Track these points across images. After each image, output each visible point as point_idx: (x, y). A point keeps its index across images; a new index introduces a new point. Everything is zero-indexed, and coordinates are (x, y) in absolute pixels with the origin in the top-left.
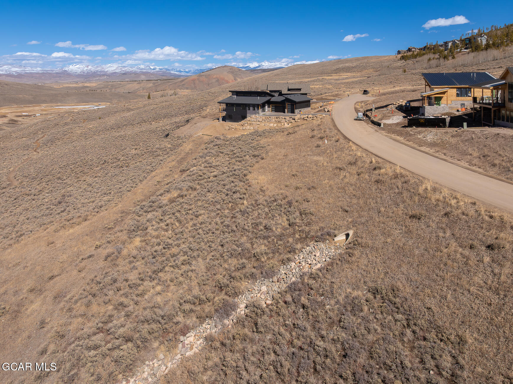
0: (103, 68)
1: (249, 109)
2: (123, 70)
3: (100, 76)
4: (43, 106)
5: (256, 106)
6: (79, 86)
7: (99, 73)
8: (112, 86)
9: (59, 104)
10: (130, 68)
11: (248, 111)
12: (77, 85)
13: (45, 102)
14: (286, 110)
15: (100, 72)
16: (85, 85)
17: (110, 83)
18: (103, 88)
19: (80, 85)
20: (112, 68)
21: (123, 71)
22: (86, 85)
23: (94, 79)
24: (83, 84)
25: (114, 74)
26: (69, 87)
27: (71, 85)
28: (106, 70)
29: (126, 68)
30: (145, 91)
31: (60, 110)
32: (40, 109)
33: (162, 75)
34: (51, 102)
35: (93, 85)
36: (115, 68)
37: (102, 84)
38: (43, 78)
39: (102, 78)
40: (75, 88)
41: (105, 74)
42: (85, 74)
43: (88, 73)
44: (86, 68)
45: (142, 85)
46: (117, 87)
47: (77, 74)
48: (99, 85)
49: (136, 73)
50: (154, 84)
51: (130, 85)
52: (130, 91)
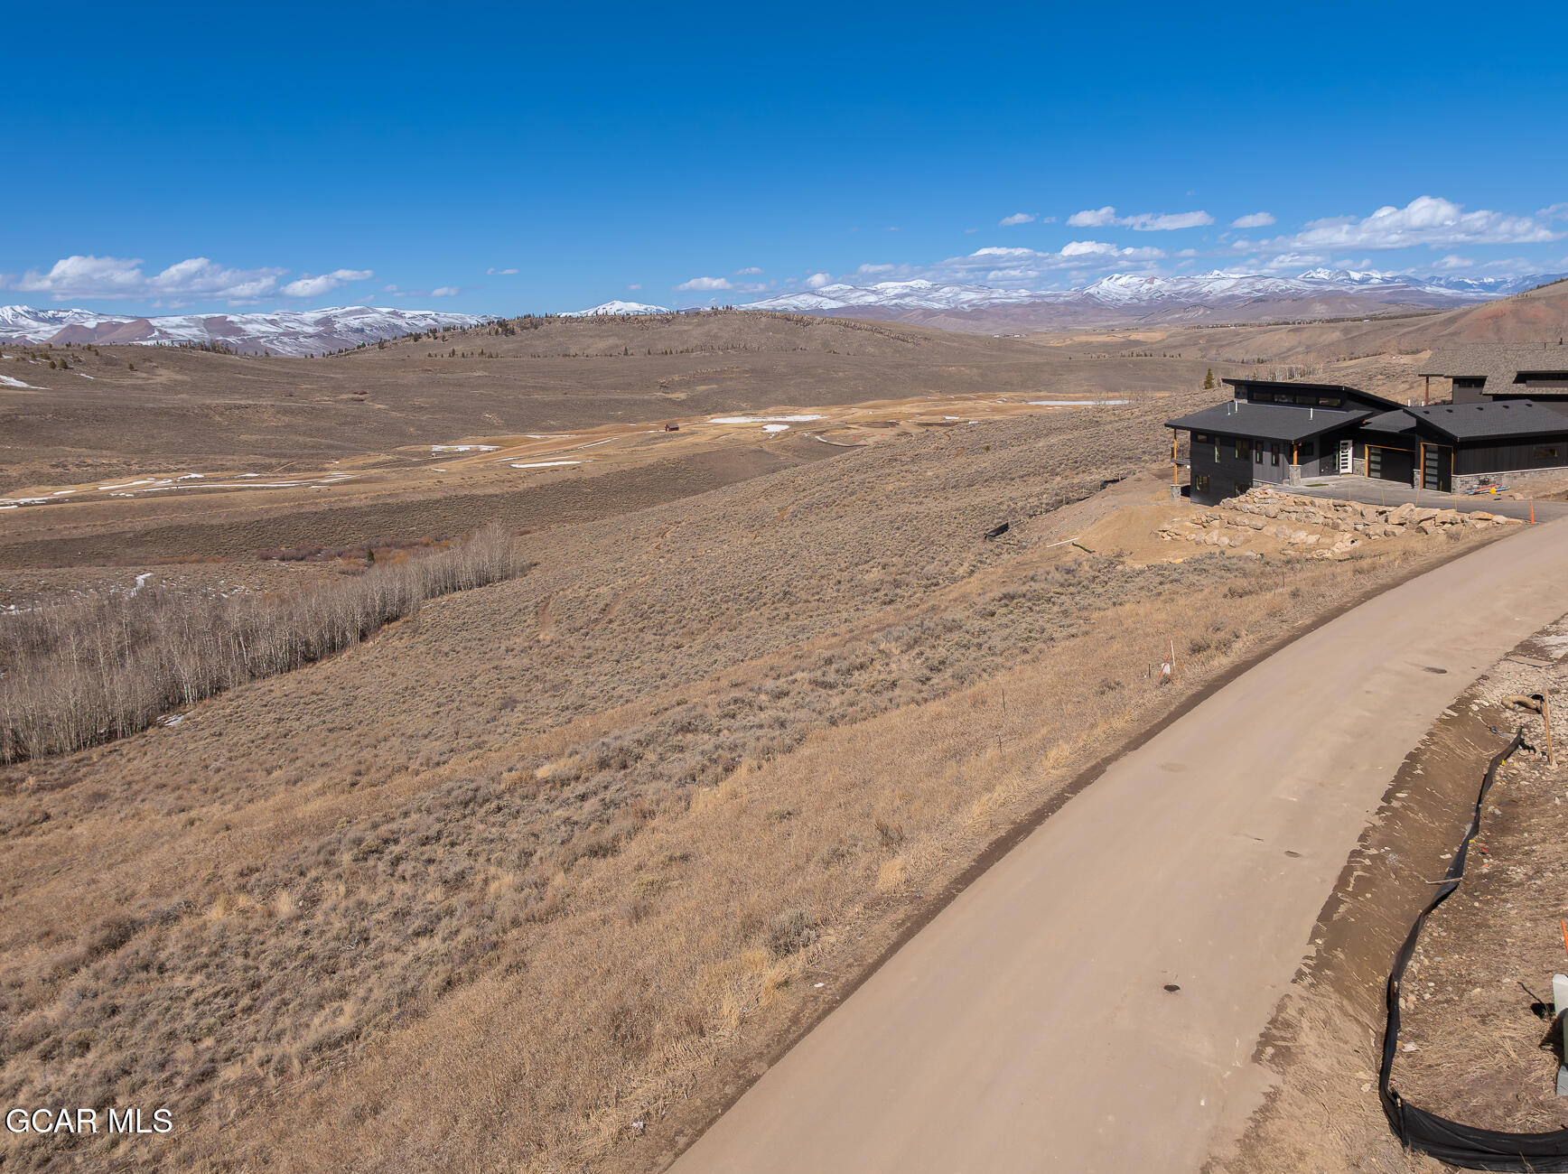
0: (1196, 284)
1: (1261, 462)
2: (1259, 286)
3: (1186, 308)
4: (1002, 398)
5: (1281, 448)
6: (1118, 340)
7: (1183, 300)
8: (1211, 340)
9: (1042, 394)
10: (1280, 282)
11: (1256, 466)
12: (1108, 339)
13: (1007, 386)
14: (1418, 475)
15: (1188, 295)
16: (1132, 338)
17: (1205, 331)
18: (1182, 345)
19: (1119, 337)
20: (1222, 281)
21: (1259, 291)
22: (1134, 336)
23: (1168, 318)
24: (1127, 334)
25: (1228, 301)
26: (1087, 343)
27: (1093, 339)
28: (1205, 290)
29: (1267, 282)
32: (990, 407)
33: (1389, 302)
34: (1024, 386)
35: (1156, 335)
36: (1232, 282)
37: (1181, 334)
38: (1032, 317)
39: (1190, 315)
40: (1103, 346)
41: (1201, 302)
42: (1143, 304)
43: (1151, 299)
44: (1147, 286)
45: (1304, 336)
46: (1224, 343)
47: (1121, 304)
48: (1171, 336)
49: (1297, 298)
50: (1346, 331)
51: (1267, 336)
52: (1264, 358)
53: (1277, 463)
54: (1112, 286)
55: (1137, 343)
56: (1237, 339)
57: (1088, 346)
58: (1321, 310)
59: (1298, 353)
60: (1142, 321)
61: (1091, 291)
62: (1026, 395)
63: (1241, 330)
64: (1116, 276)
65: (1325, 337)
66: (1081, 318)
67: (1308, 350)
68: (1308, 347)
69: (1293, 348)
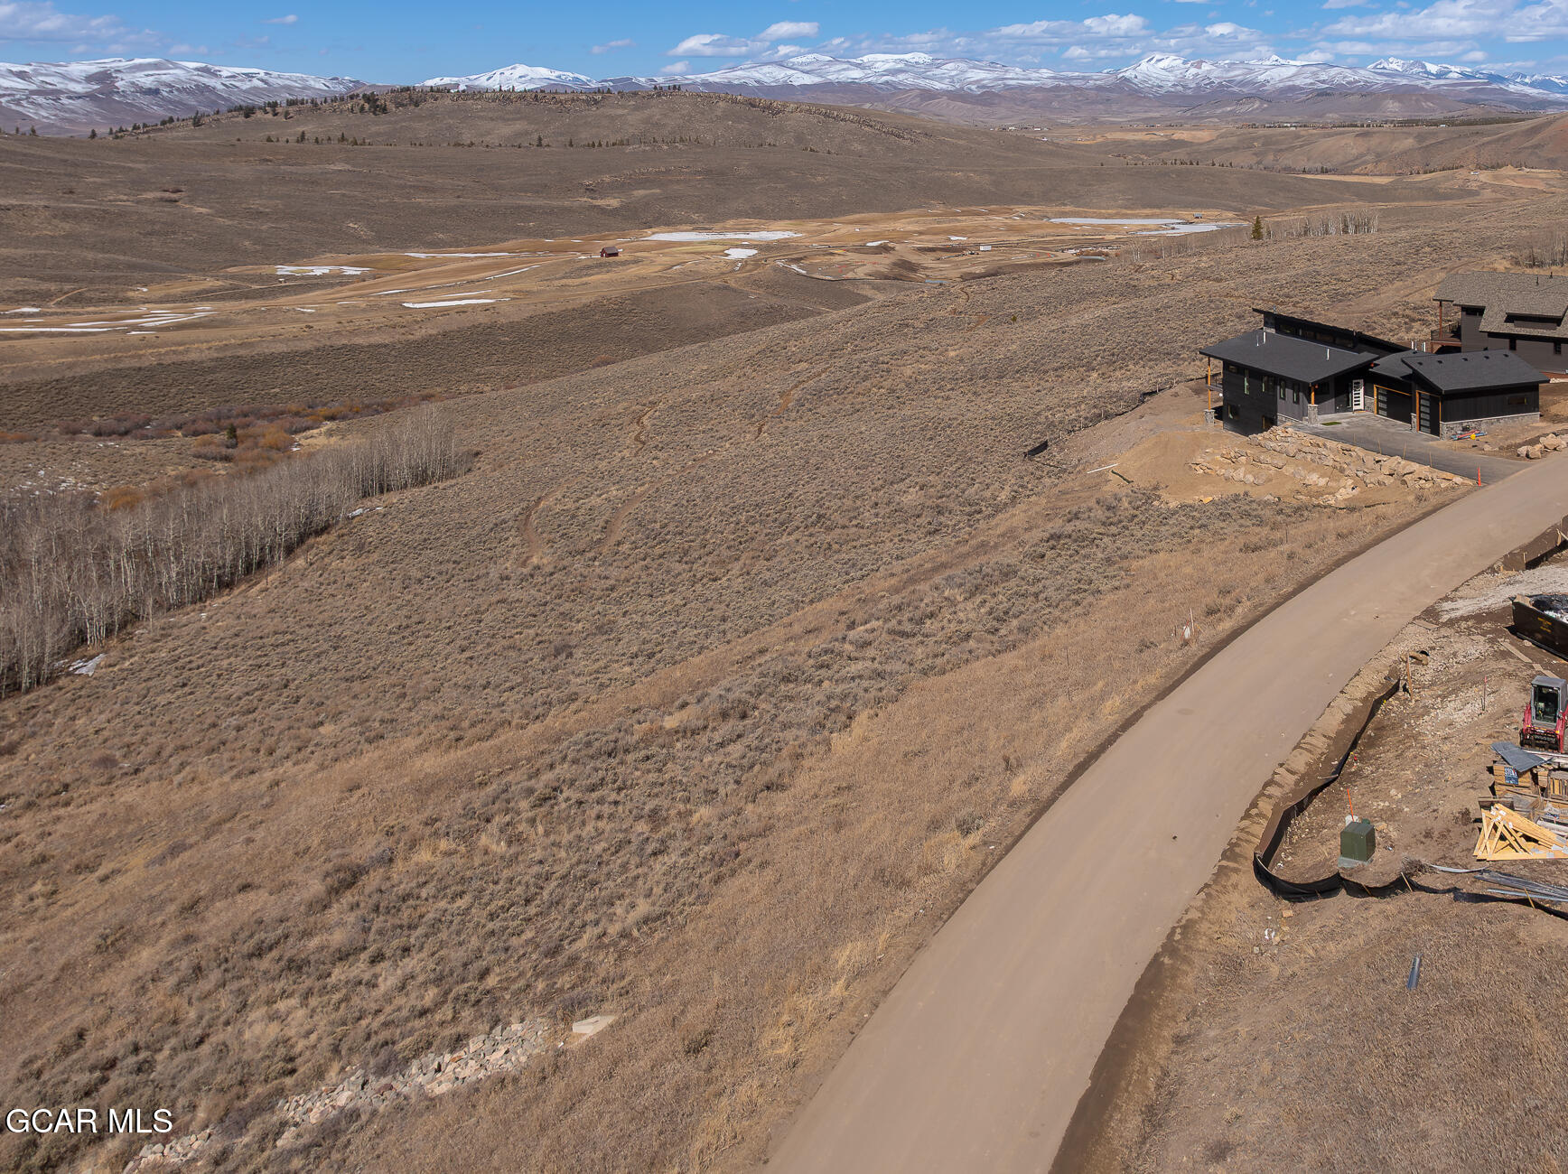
0: (1251, 70)
1: (1284, 398)
2: (1324, 76)
3: (1239, 99)
4: (1019, 214)
6: (1156, 138)
7: (1235, 89)
8: (1268, 142)
9: (1068, 208)
10: (1348, 72)
12: (1148, 137)
13: (1025, 198)
15: (1241, 83)
16: (1176, 137)
17: (1261, 132)
18: (1235, 148)
19: (1160, 135)
20: (1279, 69)
21: (1323, 82)
22: (1178, 135)
23: (1219, 111)
24: (1169, 132)
25: (1288, 93)
26: (1118, 143)
27: (1130, 136)
28: (1262, 78)
29: (1335, 71)
30: (1383, 166)
31: (1061, 230)
32: (1005, 224)
33: (1469, 102)
34: (1046, 198)
35: (1203, 135)
36: (1294, 70)
37: (1232, 134)
38: (1055, 104)
39: (1245, 108)
40: (1143, 145)
41: (1256, 93)
42: (1190, 92)
43: (1199, 87)
44: (1193, 71)
45: (1374, 141)
46: (1283, 147)
47: (1162, 91)
48: (1221, 136)
49: (1367, 94)
50: (1420, 138)
51: (1330, 142)
52: (1328, 166)
53: (1297, 401)
54: (1152, 69)
55: (1182, 143)
56: (1297, 143)
57: (1121, 148)
58: (1393, 108)
59: (1365, 162)
60: (1188, 114)
61: (1127, 74)
62: (1048, 209)
63: (1302, 131)
64: (1157, 57)
65: (1396, 144)
66: (1115, 107)
67: (1379, 157)
68: (1378, 155)
69: (1362, 155)
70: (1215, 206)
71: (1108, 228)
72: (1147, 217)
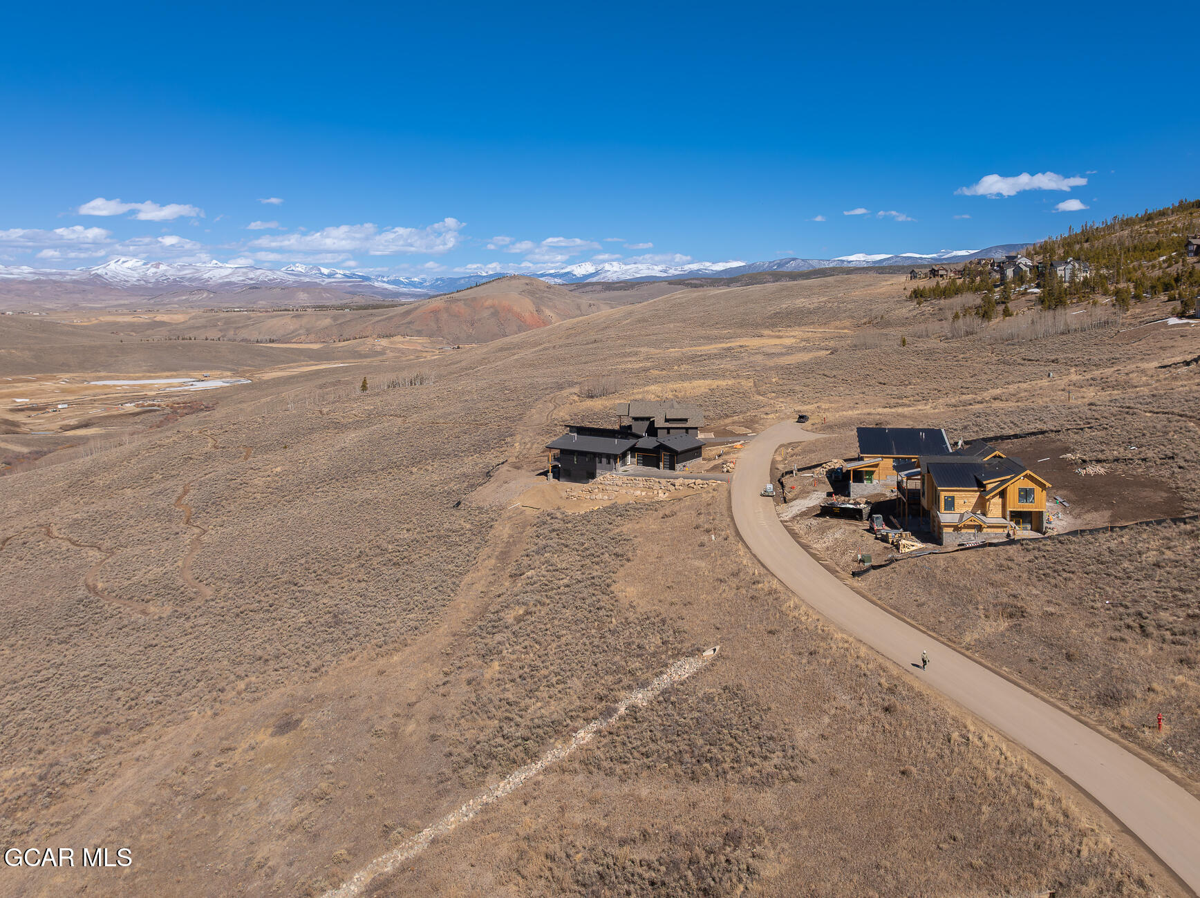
0: (198, 271)
1: (601, 462)
2: (251, 275)
3: (191, 291)
4: (63, 379)
5: (612, 458)
6: (141, 320)
7: (187, 284)
8: (227, 322)
9: (102, 374)
10: (268, 273)
11: (598, 465)
14: (661, 465)
15: (190, 280)
16: (158, 319)
17: (223, 315)
18: (204, 327)
19: (145, 318)
20: (218, 270)
21: (251, 279)
22: (159, 318)
23: (176, 299)
24: (152, 315)
25: (226, 287)
27: (120, 319)
28: (206, 276)
29: (258, 272)
30: (312, 337)
31: (108, 391)
33: (353, 294)
34: (82, 366)
35: (179, 318)
36: (230, 271)
37: (201, 317)
38: (40, 294)
39: (195, 298)
40: (132, 327)
41: (203, 287)
42: (150, 285)
43: (157, 282)
44: (153, 270)
45: (304, 321)
46: (240, 325)
47: (128, 285)
48: (193, 318)
49: (284, 287)
50: (335, 318)
51: (275, 321)
52: (274, 337)
53: (609, 463)
54: (118, 268)
55: (163, 324)
56: (250, 322)
57: (115, 328)
58: (303, 298)
59: (299, 335)
60: (152, 301)
61: (99, 272)
62: (86, 375)
63: (252, 314)
64: (123, 259)
65: (319, 322)
66: (90, 296)
67: (308, 332)
68: (307, 330)
69: (296, 330)
70: (217, 368)
71: (143, 387)
72: (167, 377)
